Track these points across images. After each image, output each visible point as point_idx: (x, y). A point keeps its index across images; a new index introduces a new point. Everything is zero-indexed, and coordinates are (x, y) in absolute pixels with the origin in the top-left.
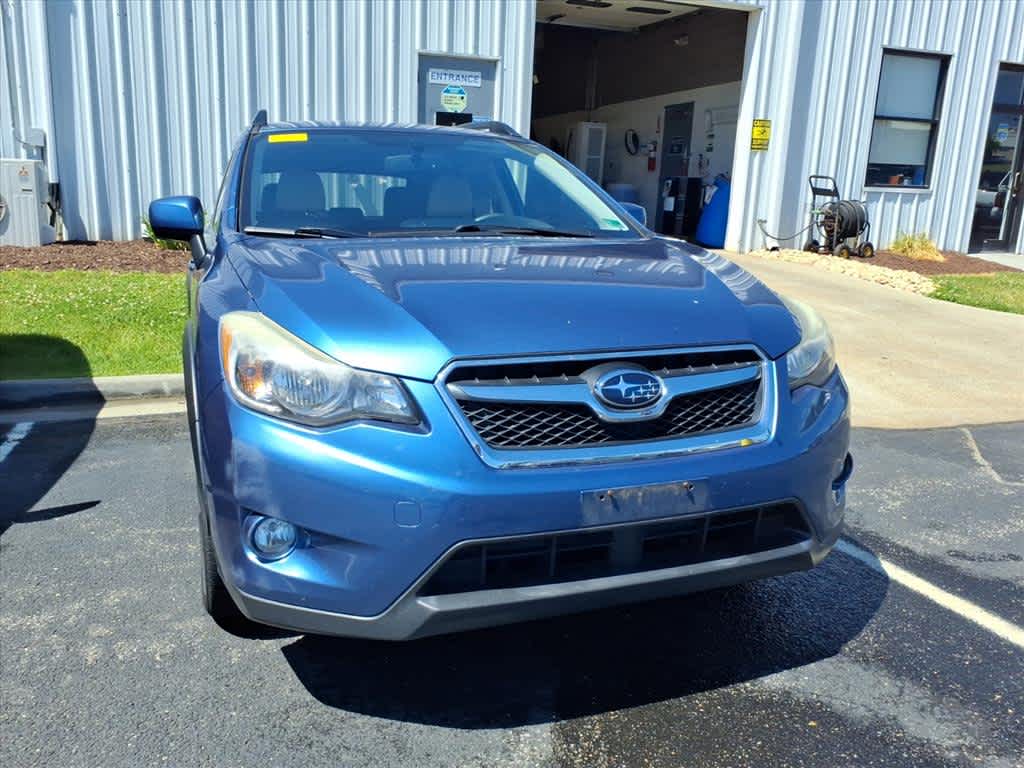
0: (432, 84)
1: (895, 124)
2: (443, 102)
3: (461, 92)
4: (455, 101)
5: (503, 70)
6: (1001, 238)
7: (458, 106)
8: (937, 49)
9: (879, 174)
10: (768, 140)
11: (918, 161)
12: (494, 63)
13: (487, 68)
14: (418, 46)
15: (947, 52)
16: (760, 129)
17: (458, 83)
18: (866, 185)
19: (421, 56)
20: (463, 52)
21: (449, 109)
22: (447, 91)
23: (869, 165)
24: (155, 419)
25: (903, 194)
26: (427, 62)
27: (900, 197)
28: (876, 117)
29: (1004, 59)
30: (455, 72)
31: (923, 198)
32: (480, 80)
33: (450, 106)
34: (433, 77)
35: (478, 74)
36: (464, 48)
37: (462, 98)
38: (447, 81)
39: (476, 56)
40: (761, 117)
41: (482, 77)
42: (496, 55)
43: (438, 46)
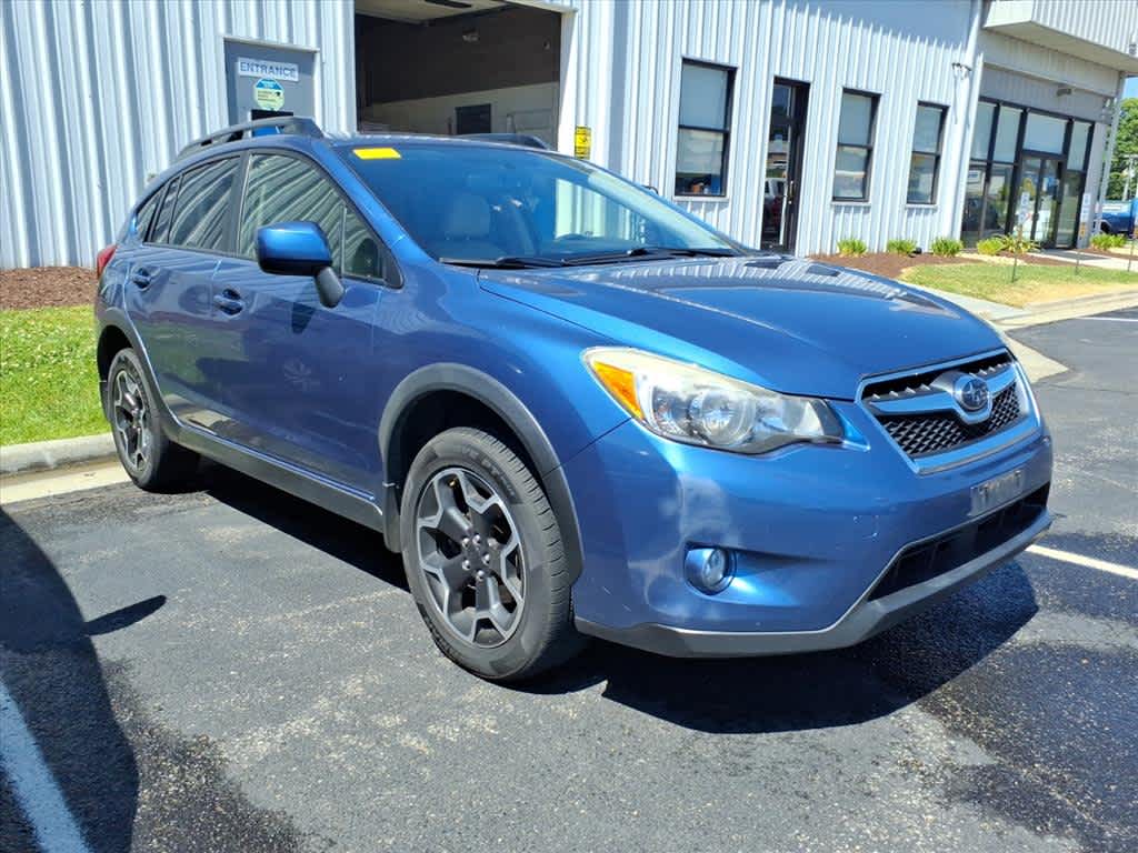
0: (242, 77)
1: (695, 134)
2: (256, 98)
3: (276, 87)
4: (270, 97)
5: (322, 64)
6: (781, 243)
7: (276, 103)
8: (725, 60)
9: (685, 184)
10: (589, 149)
11: (716, 171)
12: (310, 55)
13: (304, 60)
14: (222, 29)
15: (733, 64)
16: (583, 137)
17: (271, 76)
18: (676, 194)
19: (227, 42)
20: (275, 39)
21: (264, 106)
22: (261, 85)
23: (677, 174)
24: (81, 497)
25: (707, 202)
26: (235, 50)
27: (703, 206)
28: (681, 127)
29: (777, 73)
30: (269, 64)
31: (723, 205)
32: (296, 74)
33: (266, 102)
34: (244, 69)
35: (295, 66)
36: (277, 36)
37: (278, 94)
38: (257, 73)
39: (290, 45)
40: (582, 125)
41: (299, 72)
42: (313, 46)
43: (246, 31)
